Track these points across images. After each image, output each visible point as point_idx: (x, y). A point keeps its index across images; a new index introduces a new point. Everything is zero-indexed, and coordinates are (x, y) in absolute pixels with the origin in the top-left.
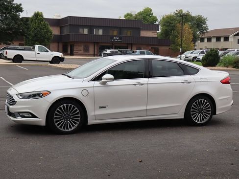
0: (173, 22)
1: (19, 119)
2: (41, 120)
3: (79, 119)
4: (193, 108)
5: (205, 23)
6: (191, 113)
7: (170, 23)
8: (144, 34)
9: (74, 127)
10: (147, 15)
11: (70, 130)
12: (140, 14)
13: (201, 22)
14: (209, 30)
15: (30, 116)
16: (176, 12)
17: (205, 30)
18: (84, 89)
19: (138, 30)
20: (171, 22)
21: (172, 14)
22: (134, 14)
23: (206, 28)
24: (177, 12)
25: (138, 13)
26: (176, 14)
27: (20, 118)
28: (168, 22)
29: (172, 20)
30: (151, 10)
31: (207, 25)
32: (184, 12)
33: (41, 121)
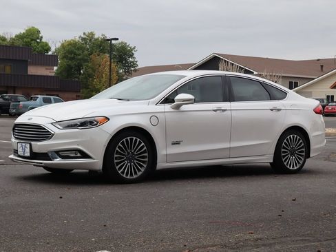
0: (80, 52)
1: (58, 161)
2: (97, 161)
3: (147, 160)
4: (284, 148)
5: (131, 56)
6: (283, 154)
7: (75, 54)
8: (33, 70)
9: (140, 173)
10: (32, 40)
11: (135, 176)
12: (20, 37)
13: (125, 54)
14: (139, 67)
15: (79, 155)
16: (83, 36)
17: (132, 66)
18: (153, 115)
19: (25, 64)
20: (77, 52)
21: (77, 39)
22: (8, 37)
23: (134, 64)
24: (85, 36)
25: (16, 36)
26: (83, 39)
27: (60, 159)
28: (71, 52)
29: (78, 49)
30: (39, 32)
31: (134, 58)
32: (96, 37)
33: (95, 162)
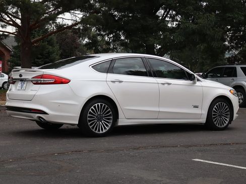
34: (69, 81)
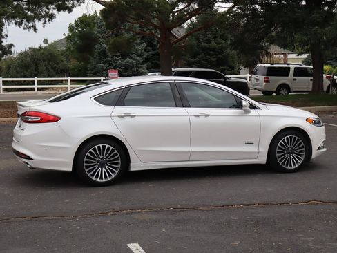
34: (60, 118)
